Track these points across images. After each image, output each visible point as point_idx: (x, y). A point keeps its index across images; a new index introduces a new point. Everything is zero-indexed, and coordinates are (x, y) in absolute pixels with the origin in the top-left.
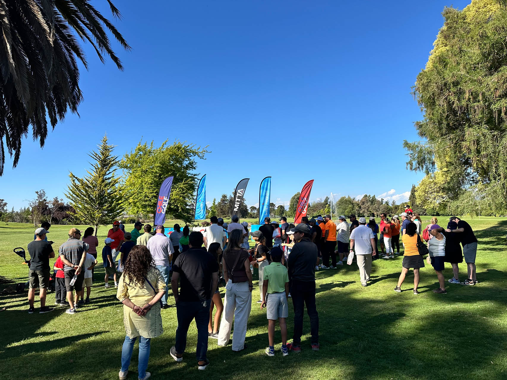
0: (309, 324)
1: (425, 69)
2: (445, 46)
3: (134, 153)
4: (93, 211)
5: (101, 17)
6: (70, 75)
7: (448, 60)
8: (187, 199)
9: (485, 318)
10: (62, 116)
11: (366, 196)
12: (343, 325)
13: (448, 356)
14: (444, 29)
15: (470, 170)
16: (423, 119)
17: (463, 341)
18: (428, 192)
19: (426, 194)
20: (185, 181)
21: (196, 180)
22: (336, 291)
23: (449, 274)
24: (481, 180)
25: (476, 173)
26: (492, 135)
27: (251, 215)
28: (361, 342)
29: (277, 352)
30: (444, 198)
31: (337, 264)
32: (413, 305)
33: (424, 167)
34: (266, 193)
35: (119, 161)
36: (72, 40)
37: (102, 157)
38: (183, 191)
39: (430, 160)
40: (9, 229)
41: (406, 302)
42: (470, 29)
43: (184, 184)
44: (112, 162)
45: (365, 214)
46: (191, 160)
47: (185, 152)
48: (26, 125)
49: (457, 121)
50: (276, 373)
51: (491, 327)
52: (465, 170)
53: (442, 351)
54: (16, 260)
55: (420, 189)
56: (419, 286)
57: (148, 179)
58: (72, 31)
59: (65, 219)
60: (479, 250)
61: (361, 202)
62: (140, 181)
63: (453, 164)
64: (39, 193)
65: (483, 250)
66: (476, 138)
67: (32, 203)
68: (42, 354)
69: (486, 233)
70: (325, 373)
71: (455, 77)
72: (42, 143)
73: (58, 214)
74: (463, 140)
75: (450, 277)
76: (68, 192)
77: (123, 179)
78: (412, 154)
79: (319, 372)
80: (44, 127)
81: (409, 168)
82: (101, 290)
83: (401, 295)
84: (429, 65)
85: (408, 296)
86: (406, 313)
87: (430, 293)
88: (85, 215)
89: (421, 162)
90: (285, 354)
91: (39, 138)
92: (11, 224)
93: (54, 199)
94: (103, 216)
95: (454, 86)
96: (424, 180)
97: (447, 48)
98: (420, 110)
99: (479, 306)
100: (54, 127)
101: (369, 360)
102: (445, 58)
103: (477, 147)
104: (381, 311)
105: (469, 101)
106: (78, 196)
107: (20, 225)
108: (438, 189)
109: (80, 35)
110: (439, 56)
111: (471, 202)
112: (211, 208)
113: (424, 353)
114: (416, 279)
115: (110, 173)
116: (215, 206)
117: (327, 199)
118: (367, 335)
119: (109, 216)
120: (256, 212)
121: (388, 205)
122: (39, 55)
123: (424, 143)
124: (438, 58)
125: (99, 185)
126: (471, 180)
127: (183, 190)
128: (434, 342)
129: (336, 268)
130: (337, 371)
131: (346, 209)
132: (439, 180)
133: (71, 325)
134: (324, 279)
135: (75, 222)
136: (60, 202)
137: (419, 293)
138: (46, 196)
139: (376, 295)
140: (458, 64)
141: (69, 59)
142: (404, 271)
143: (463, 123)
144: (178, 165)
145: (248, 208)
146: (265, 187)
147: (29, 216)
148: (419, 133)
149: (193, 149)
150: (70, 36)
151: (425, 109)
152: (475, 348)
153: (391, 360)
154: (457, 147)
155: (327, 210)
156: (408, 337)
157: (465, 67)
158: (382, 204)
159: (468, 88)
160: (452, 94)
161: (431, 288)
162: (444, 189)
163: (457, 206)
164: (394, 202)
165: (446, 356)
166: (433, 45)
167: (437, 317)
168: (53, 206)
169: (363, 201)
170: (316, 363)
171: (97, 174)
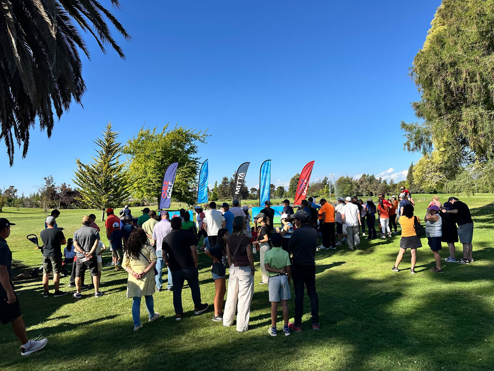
0: (309, 304)
1: (422, 49)
2: (443, 25)
3: (137, 138)
4: (100, 196)
5: (101, 8)
6: (73, 66)
7: (446, 40)
8: (189, 183)
9: (480, 296)
10: (67, 106)
11: (364, 175)
12: (342, 305)
13: (443, 334)
14: (441, 8)
15: (467, 149)
16: (421, 99)
17: (458, 319)
18: (425, 171)
19: (423, 174)
20: (187, 165)
21: (197, 163)
22: (335, 271)
23: (446, 253)
24: (478, 158)
25: (473, 152)
26: (490, 115)
27: (252, 196)
28: (360, 321)
29: (279, 332)
30: (441, 177)
31: (336, 244)
32: (410, 285)
33: (422, 147)
34: (266, 176)
35: (123, 147)
36: (74, 31)
37: (107, 144)
38: (186, 175)
39: (427, 140)
40: (20, 214)
41: (404, 281)
42: (468, 7)
43: (186, 168)
44: (116, 149)
45: (364, 194)
46: (192, 144)
47: (186, 137)
48: (33, 116)
49: (454, 101)
50: (278, 353)
51: (487, 305)
52: (462, 149)
53: (438, 330)
54: (29, 245)
55: (418, 169)
56: (416, 265)
57: (152, 164)
58: (73, 22)
59: (73, 203)
60: (476, 228)
61: (359, 182)
62: (143, 166)
63: (450, 145)
64: (47, 179)
65: (480, 228)
66: (473, 118)
67: (41, 189)
68: (59, 337)
69: (482, 211)
70: (325, 351)
71: (452, 58)
72: (49, 134)
73: (66, 199)
74: (460, 120)
75: (447, 256)
76: (75, 178)
77: (127, 164)
78: (409, 135)
79: (319, 351)
80: (50, 118)
81: (407, 149)
82: (111, 274)
83: (398, 275)
84: (426, 45)
85: (405, 276)
86: (403, 293)
87: (426, 272)
88: (92, 200)
89: (419, 143)
90: (287, 334)
91: (46, 129)
92: (22, 209)
93: (62, 184)
94: (110, 201)
95: (451, 66)
96: (421, 160)
97: (445, 27)
98: (418, 90)
99: (474, 285)
100: (59, 118)
101: (367, 339)
102: (443, 38)
103: (474, 127)
104: (379, 290)
105: (466, 82)
106: (84, 182)
107: (31, 210)
108: (436, 169)
109: (82, 26)
110: (436, 35)
111: (467, 182)
112: (213, 190)
113: (420, 331)
114: (413, 259)
115: (114, 159)
116: (216, 189)
117: (326, 179)
118: (365, 315)
119: (114, 201)
120: (256, 193)
121: (386, 183)
122: (43, 48)
123: (421, 123)
124: (435, 38)
125: (104, 171)
126: (468, 159)
127: (186, 173)
128: (430, 321)
129: (335, 248)
130: (337, 350)
131: (345, 189)
132: (437, 160)
133: (84, 308)
134: (324, 260)
135: (83, 206)
136: (67, 187)
137: (416, 272)
138: (54, 182)
139: (374, 275)
140: (456, 44)
141: (72, 50)
142: (402, 251)
143: (460, 103)
144: (179, 149)
145: (249, 190)
146: (266, 170)
147: (39, 202)
148: (416, 114)
149: (194, 133)
150: (71, 27)
151: (423, 89)
152: (470, 326)
153: (388, 339)
154: (455, 126)
155: (326, 191)
156: (405, 316)
157: (462, 47)
158: (380, 183)
159: (465, 68)
160: (449, 75)
161: (428, 267)
162: (441, 169)
163: (454, 185)
164: (392, 181)
165: (441, 334)
166: (431, 24)
167: (433, 296)
168: (61, 191)
169: (362, 180)
170: (317, 342)
171: (102, 160)
